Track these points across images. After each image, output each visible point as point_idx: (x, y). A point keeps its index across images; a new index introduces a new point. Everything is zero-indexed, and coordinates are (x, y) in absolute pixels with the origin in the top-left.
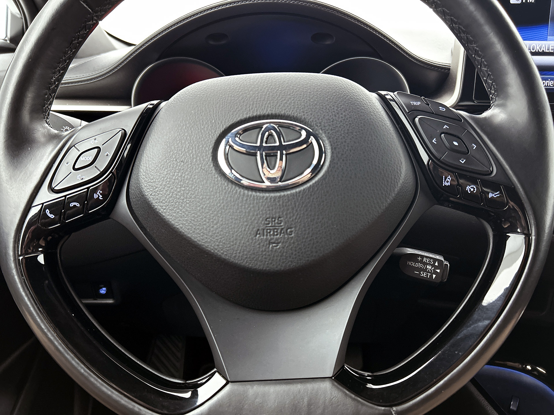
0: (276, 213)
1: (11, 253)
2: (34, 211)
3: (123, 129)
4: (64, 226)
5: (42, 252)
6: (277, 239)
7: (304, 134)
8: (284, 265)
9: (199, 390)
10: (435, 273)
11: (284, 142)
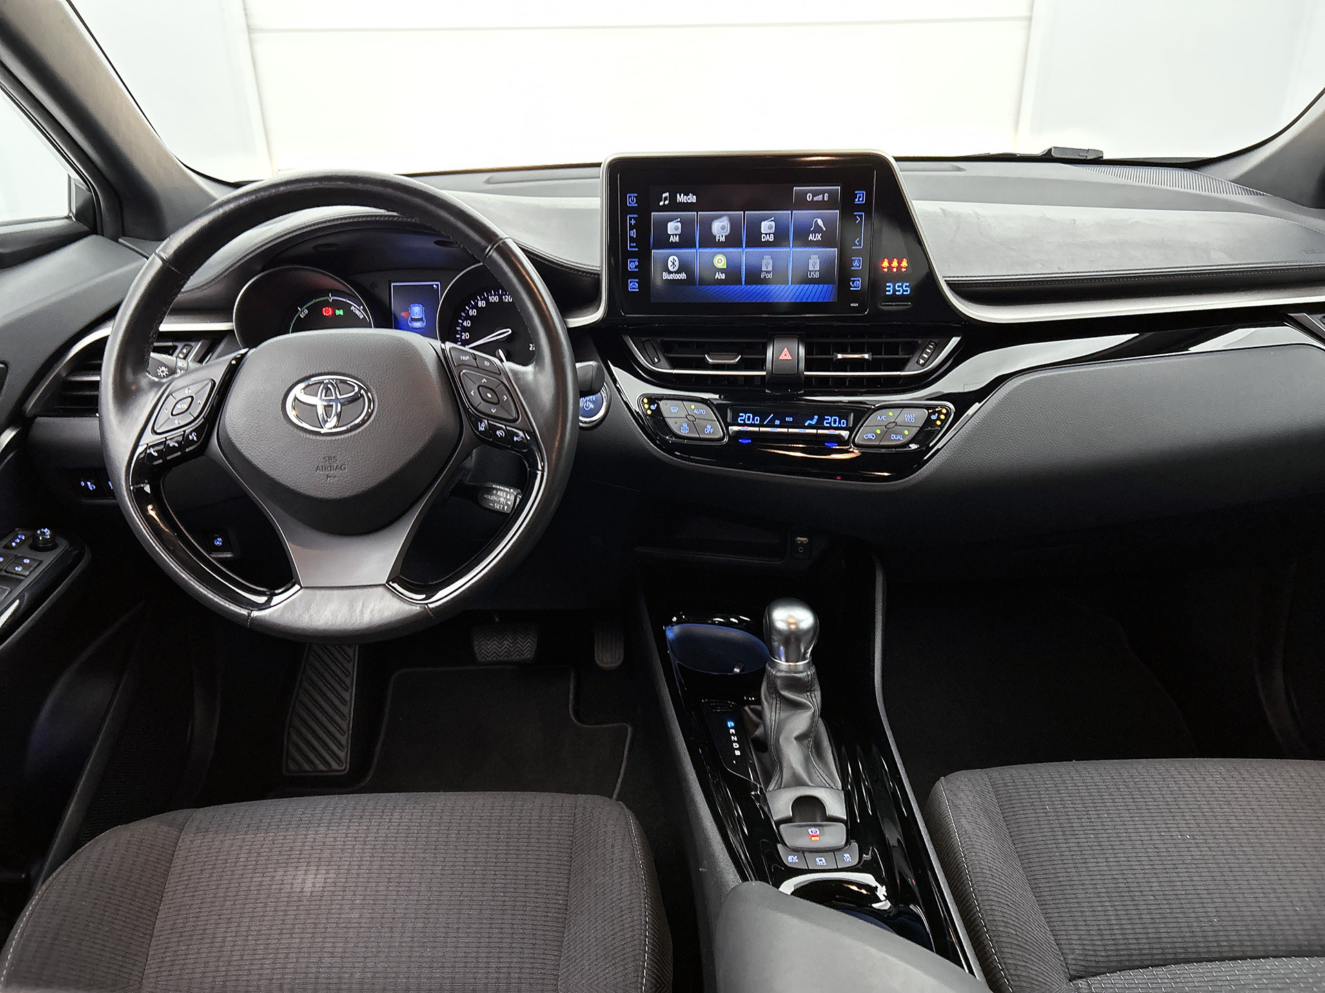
0: (332, 453)
1: (123, 483)
2: (140, 450)
3: (213, 380)
4: (165, 461)
5: (148, 483)
6: (333, 474)
7: (357, 389)
8: (339, 494)
9: (275, 598)
10: (507, 505)
11: (340, 395)
